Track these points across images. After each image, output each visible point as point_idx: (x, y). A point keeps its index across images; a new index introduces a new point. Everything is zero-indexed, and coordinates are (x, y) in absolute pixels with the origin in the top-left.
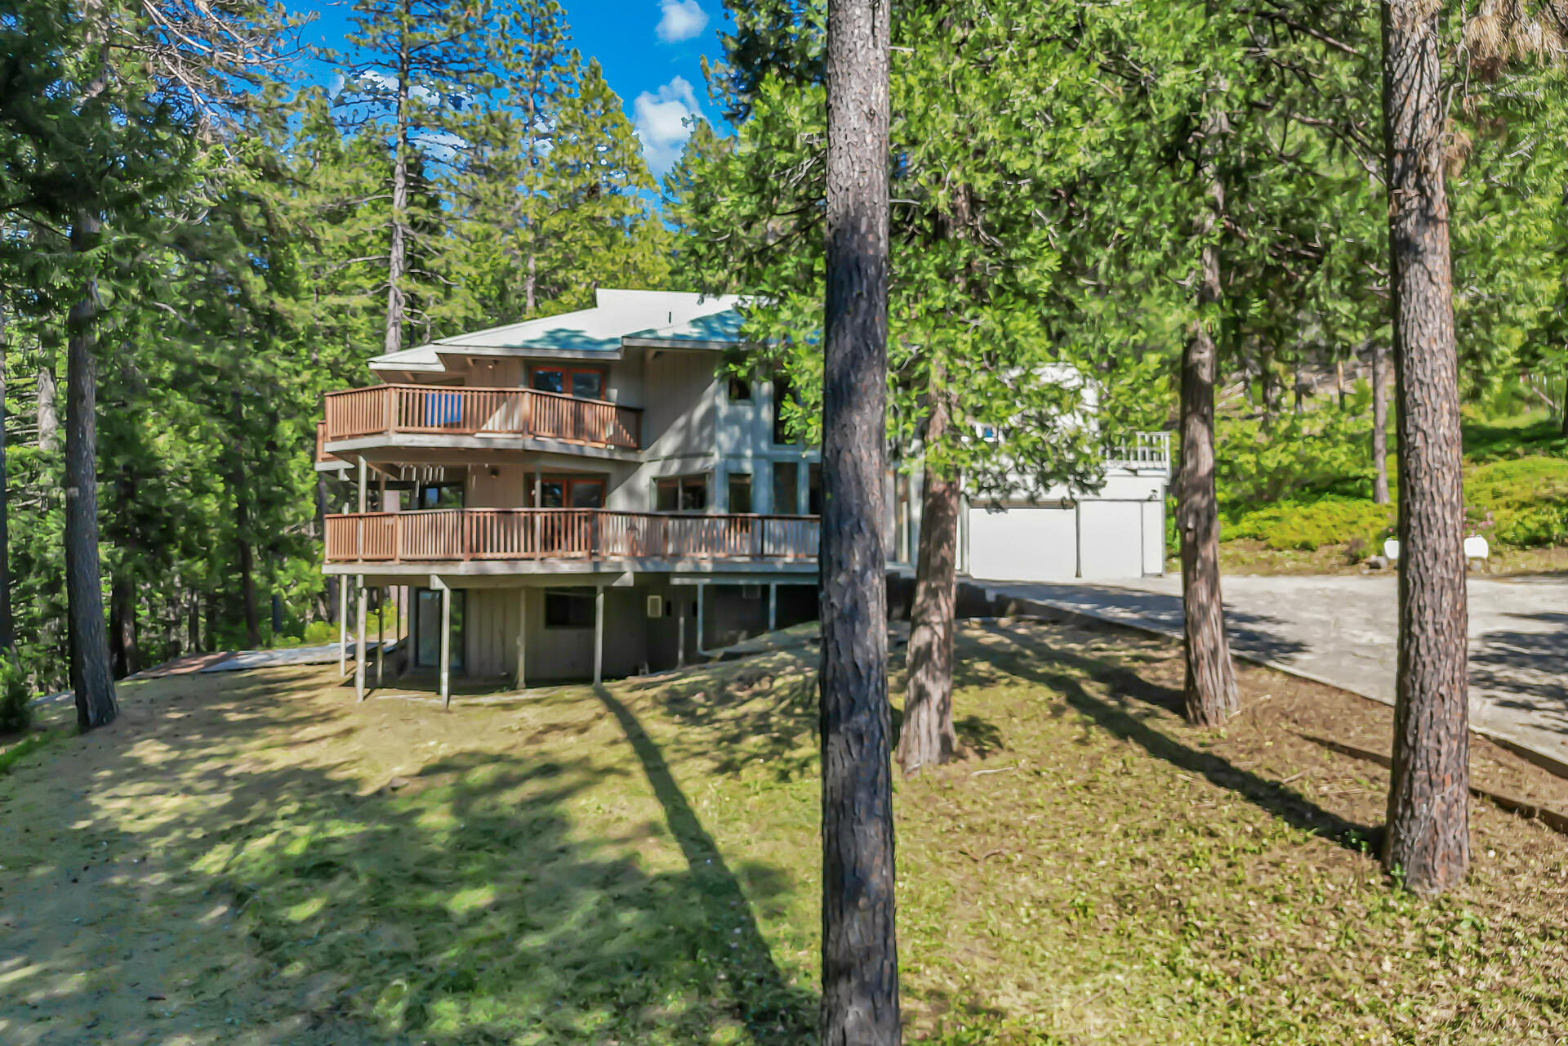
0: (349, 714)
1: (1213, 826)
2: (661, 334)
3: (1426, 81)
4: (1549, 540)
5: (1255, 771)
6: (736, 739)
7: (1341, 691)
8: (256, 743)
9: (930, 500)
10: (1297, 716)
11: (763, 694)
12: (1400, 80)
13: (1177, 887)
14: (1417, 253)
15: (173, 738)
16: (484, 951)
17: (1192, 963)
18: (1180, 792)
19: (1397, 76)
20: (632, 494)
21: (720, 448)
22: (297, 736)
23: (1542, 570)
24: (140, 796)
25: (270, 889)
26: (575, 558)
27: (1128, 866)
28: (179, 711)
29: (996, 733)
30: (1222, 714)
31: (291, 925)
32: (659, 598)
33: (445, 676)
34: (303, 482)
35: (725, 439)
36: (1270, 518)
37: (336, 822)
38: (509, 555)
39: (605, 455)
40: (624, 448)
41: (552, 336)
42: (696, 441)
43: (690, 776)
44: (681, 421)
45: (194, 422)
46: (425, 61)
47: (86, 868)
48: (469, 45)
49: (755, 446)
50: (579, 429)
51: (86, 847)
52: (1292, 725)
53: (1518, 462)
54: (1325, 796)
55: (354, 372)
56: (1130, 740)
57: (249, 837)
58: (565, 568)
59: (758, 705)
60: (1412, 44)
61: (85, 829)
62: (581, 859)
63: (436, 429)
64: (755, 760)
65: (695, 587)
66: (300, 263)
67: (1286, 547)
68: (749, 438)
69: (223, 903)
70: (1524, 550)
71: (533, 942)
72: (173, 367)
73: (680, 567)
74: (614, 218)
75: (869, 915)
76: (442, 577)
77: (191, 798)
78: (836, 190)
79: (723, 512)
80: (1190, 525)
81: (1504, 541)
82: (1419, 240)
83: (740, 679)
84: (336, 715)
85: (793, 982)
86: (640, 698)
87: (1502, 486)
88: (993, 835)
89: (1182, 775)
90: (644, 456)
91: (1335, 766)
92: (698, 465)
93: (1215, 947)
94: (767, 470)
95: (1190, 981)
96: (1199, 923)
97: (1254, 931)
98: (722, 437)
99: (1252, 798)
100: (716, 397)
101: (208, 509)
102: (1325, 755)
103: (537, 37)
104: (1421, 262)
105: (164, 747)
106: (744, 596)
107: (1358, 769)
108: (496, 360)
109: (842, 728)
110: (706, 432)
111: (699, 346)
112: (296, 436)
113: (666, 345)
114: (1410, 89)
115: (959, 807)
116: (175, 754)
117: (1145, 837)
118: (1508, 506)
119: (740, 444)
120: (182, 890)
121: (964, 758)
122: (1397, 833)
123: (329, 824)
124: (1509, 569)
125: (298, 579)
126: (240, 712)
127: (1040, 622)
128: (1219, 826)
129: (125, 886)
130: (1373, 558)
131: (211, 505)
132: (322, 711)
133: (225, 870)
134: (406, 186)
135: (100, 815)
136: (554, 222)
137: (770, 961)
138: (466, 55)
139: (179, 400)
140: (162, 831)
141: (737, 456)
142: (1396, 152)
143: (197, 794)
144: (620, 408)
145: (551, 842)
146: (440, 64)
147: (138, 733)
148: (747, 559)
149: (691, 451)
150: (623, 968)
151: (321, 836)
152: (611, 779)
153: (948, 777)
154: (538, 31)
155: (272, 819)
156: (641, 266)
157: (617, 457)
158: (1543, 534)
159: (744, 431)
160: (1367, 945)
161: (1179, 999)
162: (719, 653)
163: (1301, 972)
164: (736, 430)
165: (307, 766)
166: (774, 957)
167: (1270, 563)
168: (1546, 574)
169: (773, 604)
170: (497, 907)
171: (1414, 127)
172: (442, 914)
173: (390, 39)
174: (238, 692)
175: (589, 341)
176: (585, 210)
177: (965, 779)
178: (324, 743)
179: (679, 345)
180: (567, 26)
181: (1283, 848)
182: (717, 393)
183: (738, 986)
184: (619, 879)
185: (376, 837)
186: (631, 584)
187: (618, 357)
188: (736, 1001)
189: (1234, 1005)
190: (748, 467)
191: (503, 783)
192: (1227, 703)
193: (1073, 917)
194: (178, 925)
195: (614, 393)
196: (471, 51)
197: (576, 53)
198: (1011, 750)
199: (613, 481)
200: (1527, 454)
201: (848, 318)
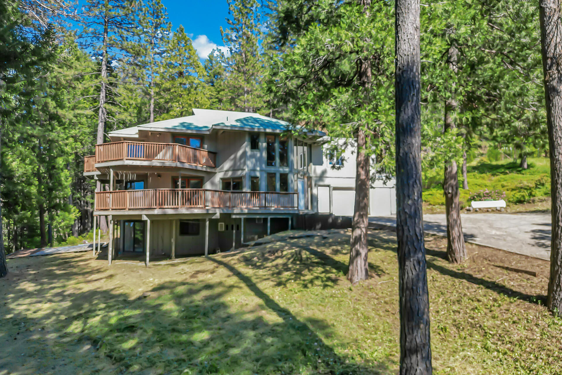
0: (107, 270)
1: (479, 298)
2: (227, 124)
3: (559, 34)
4: (524, 201)
5: (484, 278)
6: (279, 273)
7: (500, 250)
8: (72, 282)
9: (360, 182)
10: (490, 259)
11: (282, 257)
12: (550, 33)
13: (476, 320)
14: (558, 92)
15: (35, 280)
16: (216, 357)
17: (494, 346)
18: (459, 287)
19: (548, 32)
20: (213, 184)
21: (248, 167)
22: (89, 278)
23: (525, 211)
24: (30, 304)
25: (109, 338)
26: (199, 208)
27: (452, 313)
28: (33, 270)
29: (380, 268)
30: (462, 259)
31: (124, 351)
32: (223, 223)
33: (148, 254)
34: (66, 182)
35: (250, 164)
36: (429, 194)
37: (126, 310)
38: (174, 206)
39: (204, 169)
40: (211, 167)
41: (182, 124)
42: (238, 164)
43: (266, 287)
44: (232, 157)
45: (27, 157)
46: (115, 23)
47: (18, 334)
48: (132, 17)
49: (261, 167)
50: (196, 160)
51: (15, 325)
52: (489, 262)
53: (507, 176)
54: (513, 286)
55: (83, 140)
56: (432, 269)
57: (88, 318)
58: (196, 211)
59: (280, 261)
60: (553, 20)
61: (11, 318)
62: (237, 320)
63: (142, 159)
64: (290, 281)
65: (240, 219)
66: (65, 97)
67: (436, 205)
68: (258, 163)
69: (87, 344)
70: (516, 204)
71: (235, 352)
72: (19, 135)
73: (236, 211)
74: (189, 84)
75: (424, 331)
76: (147, 215)
77: (53, 304)
78: (403, 56)
79: (249, 191)
80: (450, 191)
81: (509, 201)
82: (558, 88)
83: (269, 252)
84: (102, 270)
85: (347, 362)
86: (232, 259)
87: (505, 183)
88: (395, 304)
89: (456, 280)
90: (217, 170)
91: (511, 275)
92: (239, 173)
93: (499, 340)
94: (265, 175)
95: (495, 353)
96: (491, 332)
97: (512, 334)
98: (249, 163)
99: (488, 287)
100: (246, 147)
101: (32, 191)
102: (505, 272)
103: (155, 17)
104: (559, 96)
105: (33, 285)
106: (257, 222)
107: (520, 276)
108: (160, 133)
109: (412, 260)
110: (242, 161)
111: (241, 129)
112: (63, 164)
113: (229, 128)
114: (553, 36)
115: (377, 295)
116: (39, 287)
117: (454, 303)
118: (508, 190)
119: (255, 166)
120: (65, 340)
121: (373, 277)
122: (554, 297)
123: (123, 311)
124: (514, 211)
125: (63, 220)
126: (60, 270)
127: (375, 229)
128: (481, 298)
129: (39, 339)
130: (468, 208)
131: (34, 190)
132: (96, 268)
133: (82, 331)
134: (107, 69)
135: (16, 312)
136: (168, 85)
137: (335, 355)
138: (130, 21)
139: (21, 148)
140: (47, 317)
141: (254, 170)
142: (548, 58)
143: (55, 302)
144: (209, 152)
145: (222, 313)
146: (121, 24)
147: (19, 280)
148: (258, 208)
149: (236, 168)
150: (277, 360)
151: (122, 316)
152: (235, 290)
153: (370, 284)
154: (156, 14)
155: (95, 310)
156: (200, 102)
157: (209, 170)
158: (522, 199)
159: (256, 161)
160: (553, 337)
161: (495, 360)
162: (253, 243)
163: (534, 347)
164: (254, 160)
165: (99, 290)
166: (336, 353)
167: (432, 209)
168: (526, 212)
169: (269, 224)
170: (212, 339)
171: (555, 49)
172: (191, 343)
173: (102, 14)
174: (53, 263)
175: (197, 127)
176: (180, 80)
177: (376, 285)
178: (102, 281)
179: (234, 129)
180: (167, 13)
181: (507, 304)
182: (246, 146)
183: (328, 364)
184: (258, 326)
185: (146, 315)
186: (219, 217)
187: (208, 133)
188: (329, 370)
189: (516, 360)
190: (258, 174)
191: (191, 292)
192: (464, 255)
193: (441, 333)
194: (70, 354)
195: (206, 146)
196: (133, 20)
197: (170, 23)
198: (388, 274)
199: (205, 179)
200: (510, 173)
201: (409, 103)
